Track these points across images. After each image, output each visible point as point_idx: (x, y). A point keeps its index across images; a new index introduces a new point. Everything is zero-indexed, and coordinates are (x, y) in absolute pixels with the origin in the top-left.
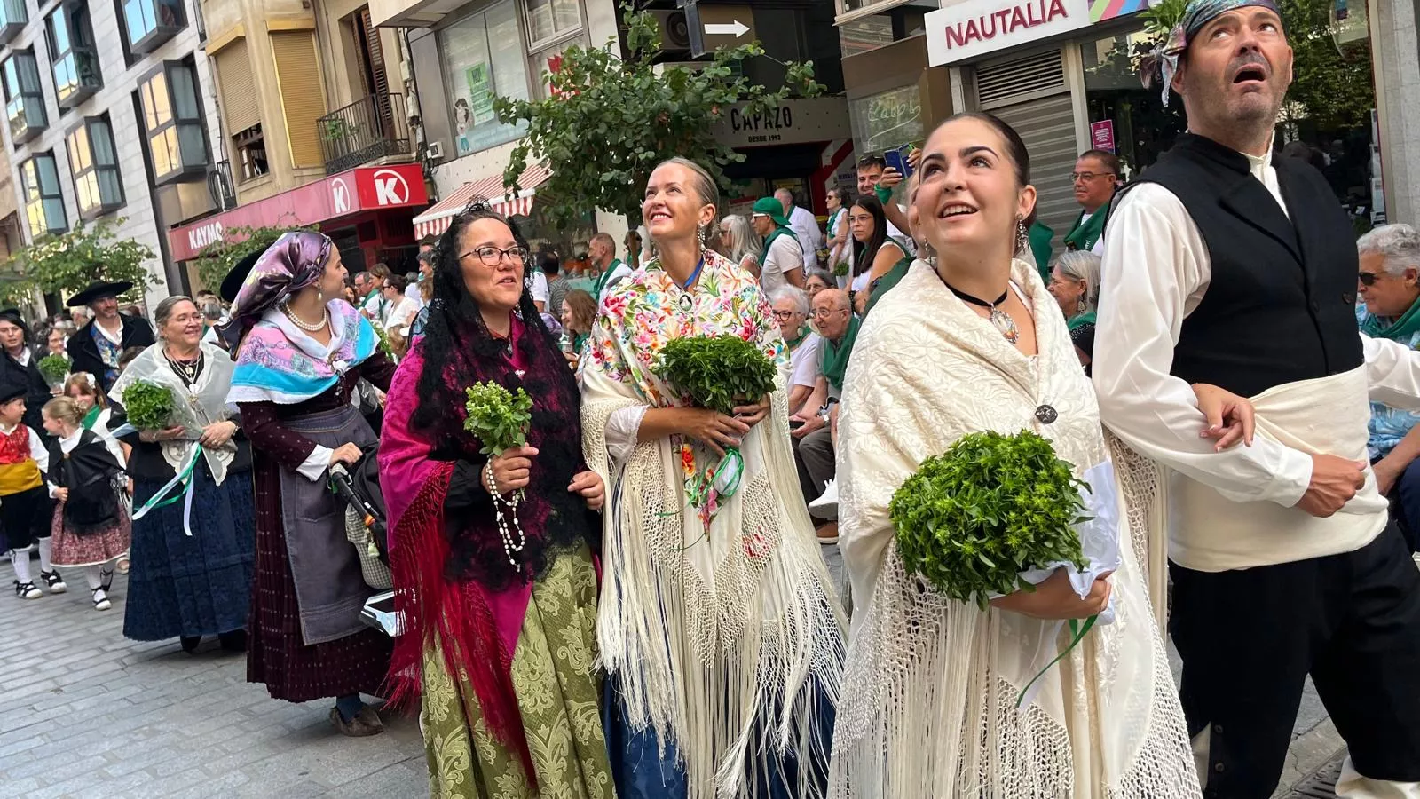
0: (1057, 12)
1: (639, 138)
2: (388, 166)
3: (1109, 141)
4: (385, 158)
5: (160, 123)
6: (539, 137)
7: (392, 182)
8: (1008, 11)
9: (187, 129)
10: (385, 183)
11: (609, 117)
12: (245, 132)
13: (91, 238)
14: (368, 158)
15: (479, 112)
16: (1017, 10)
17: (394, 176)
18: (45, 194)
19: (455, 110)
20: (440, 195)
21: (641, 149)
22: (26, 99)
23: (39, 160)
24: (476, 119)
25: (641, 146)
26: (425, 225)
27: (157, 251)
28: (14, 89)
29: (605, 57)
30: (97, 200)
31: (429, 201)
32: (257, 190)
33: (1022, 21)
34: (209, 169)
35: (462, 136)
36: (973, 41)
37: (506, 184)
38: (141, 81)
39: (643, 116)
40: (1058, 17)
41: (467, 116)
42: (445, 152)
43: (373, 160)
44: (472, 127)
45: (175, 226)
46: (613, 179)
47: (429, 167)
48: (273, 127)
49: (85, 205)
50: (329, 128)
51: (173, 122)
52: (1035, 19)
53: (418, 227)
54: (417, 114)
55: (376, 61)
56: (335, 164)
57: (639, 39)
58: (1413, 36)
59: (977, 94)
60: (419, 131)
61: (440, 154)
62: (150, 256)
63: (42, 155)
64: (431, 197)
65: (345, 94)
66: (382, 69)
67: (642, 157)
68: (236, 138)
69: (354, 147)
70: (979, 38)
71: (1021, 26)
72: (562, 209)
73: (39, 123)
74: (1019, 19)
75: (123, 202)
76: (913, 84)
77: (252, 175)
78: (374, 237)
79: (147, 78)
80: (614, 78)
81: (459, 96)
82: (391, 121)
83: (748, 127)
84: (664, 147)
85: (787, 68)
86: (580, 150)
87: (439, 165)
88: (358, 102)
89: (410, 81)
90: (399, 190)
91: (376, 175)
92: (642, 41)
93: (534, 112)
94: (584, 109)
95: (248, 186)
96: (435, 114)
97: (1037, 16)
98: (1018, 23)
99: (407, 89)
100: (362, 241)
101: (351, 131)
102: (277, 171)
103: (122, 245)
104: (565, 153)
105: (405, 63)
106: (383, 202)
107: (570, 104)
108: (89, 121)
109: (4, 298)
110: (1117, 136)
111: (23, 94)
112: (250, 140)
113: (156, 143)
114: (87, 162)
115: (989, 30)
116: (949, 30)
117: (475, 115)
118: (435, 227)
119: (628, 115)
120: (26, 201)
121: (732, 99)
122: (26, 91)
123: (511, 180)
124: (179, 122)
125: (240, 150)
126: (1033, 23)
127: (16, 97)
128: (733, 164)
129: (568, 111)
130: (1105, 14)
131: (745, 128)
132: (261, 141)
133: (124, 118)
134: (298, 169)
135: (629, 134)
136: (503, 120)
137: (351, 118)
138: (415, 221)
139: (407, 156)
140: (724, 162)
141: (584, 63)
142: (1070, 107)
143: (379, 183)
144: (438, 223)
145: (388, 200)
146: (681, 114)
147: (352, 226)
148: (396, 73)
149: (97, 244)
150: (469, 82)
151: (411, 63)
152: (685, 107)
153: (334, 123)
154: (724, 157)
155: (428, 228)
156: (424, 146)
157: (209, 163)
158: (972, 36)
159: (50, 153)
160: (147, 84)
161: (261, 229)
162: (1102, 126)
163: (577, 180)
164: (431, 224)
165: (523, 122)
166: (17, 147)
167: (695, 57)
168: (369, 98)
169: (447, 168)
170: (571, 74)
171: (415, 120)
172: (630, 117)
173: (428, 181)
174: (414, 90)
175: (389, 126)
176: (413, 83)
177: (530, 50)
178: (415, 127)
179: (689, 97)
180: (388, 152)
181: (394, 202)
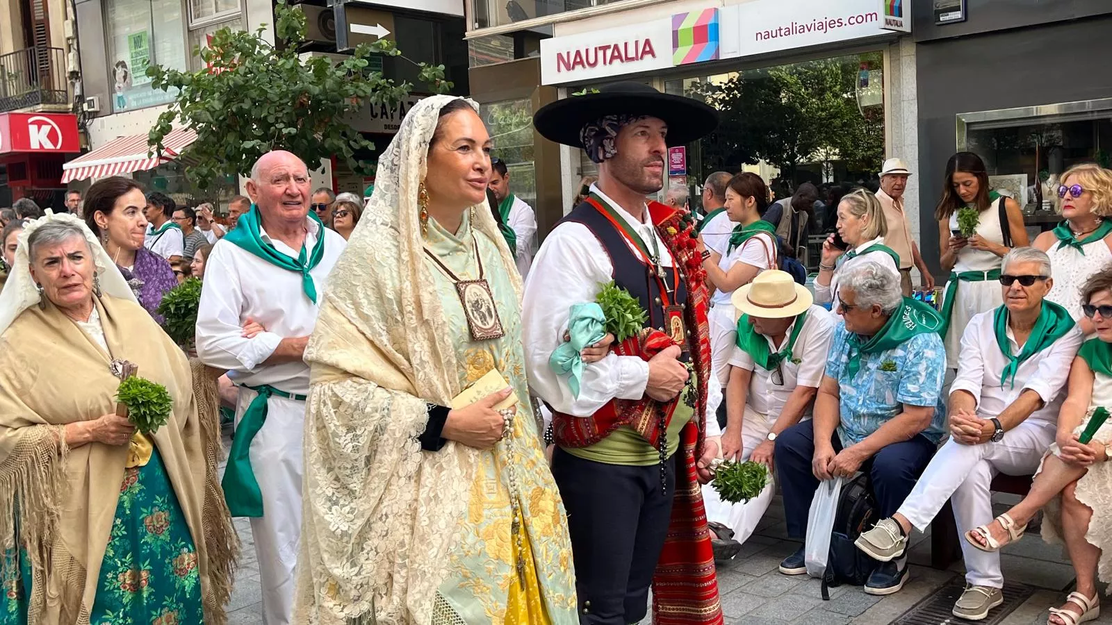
0: (647, 53)
1: (280, 115)
2: (43, 113)
3: (682, 163)
4: (41, 106)
6: (188, 104)
7: (46, 129)
8: (609, 47)
10: (39, 129)
11: (254, 94)
14: (24, 104)
15: (138, 74)
16: (616, 47)
17: (49, 124)
19: (115, 71)
20: (93, 145)
21: (282, 125)
24: (133, 79)
25: (284, 123)
26: (73, 171)
29: (254, 42)
31: (82, 149)
33: (620, 57)
35: (119, 94)
36: (579, 67)
37: (151, 142)
39: (286, 95)
40: (648, 57)
41: (125, 78)
42: (101, 107)
43: (30, 106)
44: (129, 87)
46: (253, 147)
47: (84, 118)
52: (630, 56)
53: (67, 173)
54: (77, 69)
55: (38, 15)
57: (287, 28)
58: (915, 108)
60: (78, 85)
61: (96, 108)
64: (84, 147)
65: (8, 42)
66: (45, 24)
67: (282, 132)
69: (12, 92)
70: (583, 66)
71: (619, 60)
72: (205, 171)
74: (617, 54)
76: (527, 98)
78: (24, 177)
80: (262, 60)
81: (120, 58)
82: (48, 73)
83: (384, 116)
84: (303, 125)
85: (420, 69)
86: (224, 119)
87: (94, 118)
88: (19, 52)
89: (73, 39)
90: (52, 136)
91: (30, 120)
92: (290, 32)
93: (184, 82)
94: (231, 83)
96: (95, 71)
97: (631, 54)
98: (616, 57)
99: (69, 46)
100: (9, 180)
101: (9, 77)
105: (69, 23)
106: (34, 146)
107: (220, 78)
110: (688, 160)
115: (592, 60)
116: (560, 56)
117: (133, 76)
118: (82, 174)
119: (273, 93)
121: (368, 89)
123: (156, 139)
126: (628, 59)
128: (365, 149)
129: (216, 84)
130: (684, 60)
131: (382, 117)
135: (272, 111)
136: (155, 85)
137: (12, 64)
138: (65, 166)
139: (63, 106)
140: (357, 147)
141: (235, 44)
143: (33, 129)
144: (87, 170)
145: (40, 144)
146: (321, 97)
147: (3, 165)
148: (60, 29)
150: (130, 47)
151: (75, 23)
152: (324, 92)
154: (357, 140)
155: (76, 173)
156: (81, 98)
158: (578, 63)
162: (677, 150)
163: (221, 146)
164: (79, 171)
165: (173, 90)
167: (339, 50)
168: (28, 49)
169: (102, 122)
170: (221, 51)
171: (74, 75)
172: (272, 96)
173: (82, 130)
174: (76, 47)
175: (46, 77)
176: (75, 41)
177: (190, 25)
178: (74, 81)
179: (329, 83)
180: (45, 100)
181: (46, 147)
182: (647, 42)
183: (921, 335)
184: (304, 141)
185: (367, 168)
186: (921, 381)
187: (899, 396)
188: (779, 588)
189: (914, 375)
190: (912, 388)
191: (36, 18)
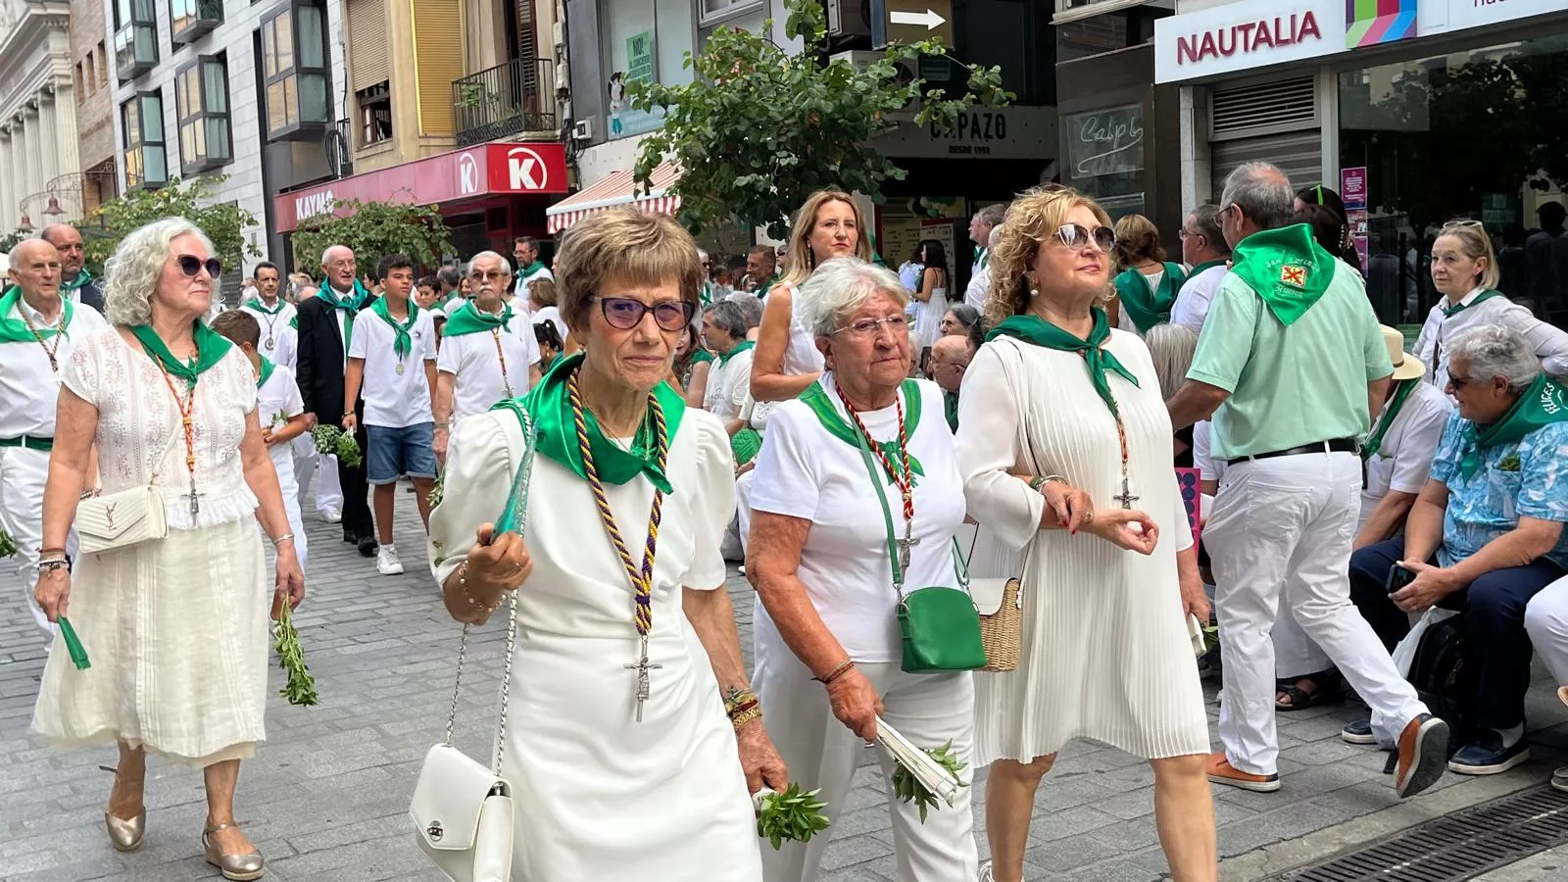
0: (1309, 32)
1: (783, 139)
2: (527, 144)
3: (1361, 191)
4: (524, 134)
5: (282, 69)
6: (677, 127)
7: (528, 163)
8: (1253, 26)
9: (309, 80)
10: (521, 163)
11: (753, 112)
12: (370, 89)
13: (186, 197)
14: (506, 131)
16: (1263, 25)
17: (531, 157)
18: (147, 140)
19: (610, 86)
20: (583, 183)
21: (785, 153)
22: (137, 28)
23: (144, 99)
25: (786, 149)
26: (559, 217)
27: (261, 218)
28: (125, 16)
29: (758, 44)
30: (202, 151)
31: (570, 189)
32: (376, 158)
33: (1268, 39)
34: (328, 127)
35: (615, 116)
36: (1208, 57)
37: (637, 179)
38: (264, 20)
39: (792, 114)
40: (1310, 39)
41: (622, 93)
42: (593, 133)
43: (511, 135)
45: (282, 191)
46: (749, 184)
47: (574, 149)
48: (402, 88)
49: (189, 157)
50: (465, 93)
51: (294, 71)
52: (1282, 37)
53: (552, 219)
54: (566, 86)
55: (524, 17)
56: (468, 135)
57: (799, 26)
59: (1212, 121)
60: (567, 105)
61: (588, 135)
62: (251, 222)
63: (148, 94)
64: (573, 185)
65: (489, 54)
66: (532, 28)
67: (784, 163)
68: (360, 95)
69: (493, 118)
70: (1215, 54)
71: (1267, 45)
72: (697, 214)
73: (150, 58)
74: (1264, 35)
75: (230, 158)
76: (1136, 102)
77: (374, 139)
78: (505, 226)
79: (271, 17)
80: (767, 68)
82: (533, 92)
83: (950, 135)
84: (814, 152)
85: (969, 72)
86: (716, 146)
87: (584, 148)
88: (501, 66)
89: (563, 46)
90: (536, 173)
91: (511, 153)
92: (801, 30)
93: (671, 98)
94: (725, 102)
95: (369, 152)
97: (1285, 34)
98: (1262, 41)
99: (558, 56)
100: (490, 229)
101: (490, 97)
102: (401, 136)
103: (220, 208)
104: (700, 149)
105: (559, 24)
106: (515, 185)
107: (713, 93)
108: (204, 60)
109: (88, 255)
110: (1371, 186)
111: (135, 23)
112: (375, 98)
113: (274, 93)
114: (196, 108)
115: (1227, 46)
116: (1181, 42)
119: (773, 111)
120: (125, 146)
121: (897, 104)
122: (138, 19)
123: (643, 175)
124: (301, 71)
125: (364, 111)
126: (1281, 42)
127: (127, 25)
129: (708, 101)
130: (1363, 40)
131: (946, 137)
132: (388, 100)
133: (241, 61)
134: (426, 137)
135: (774, 134)
137: (493, 83)
139: (549, 134)
141: (734, 49)
142: (1318, 147)
143: (513, 163)
144: (574, 216)
145: (522, 183)
146: (836, 116)
147: (480, 211)
148: (549, 34)
149: (193, 204)
150: (629, 54)
151: (566, 26)
152: (840, 109)
153: (472, 88)
154: (882, 171)
155: (563, 220)
156: (571, 123)
157: (329, 121)
158: (1208, 50)
159: (158, 93)
160: (271, 22)
161: (370, 204)
164: (566, 217)
165: (658, 110)
166: (122, 83)
167: (877, 48)
168: (512, 62)
169: (594, 152)
170: (718, 59)
171: (563, 93)
172: (776, 114)
173: (571, 165)
174: (566, 57)
175: (531, 97)
176: (566, 49)
177: (701, 22)
178: (562, 100)
179: (847, 97)
180: (529, 127)
181: (528, 187)
182: (1309, 16)
183: (1557, 424)
184: (815, 173)
185: (931, 208)
186: (1548, 486)
187: (1518, 506)
188: (1331, 756)
189: (1539, 478)
190: (1535, 495)
191: (522, 22)
